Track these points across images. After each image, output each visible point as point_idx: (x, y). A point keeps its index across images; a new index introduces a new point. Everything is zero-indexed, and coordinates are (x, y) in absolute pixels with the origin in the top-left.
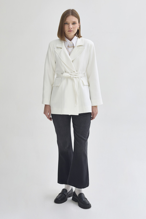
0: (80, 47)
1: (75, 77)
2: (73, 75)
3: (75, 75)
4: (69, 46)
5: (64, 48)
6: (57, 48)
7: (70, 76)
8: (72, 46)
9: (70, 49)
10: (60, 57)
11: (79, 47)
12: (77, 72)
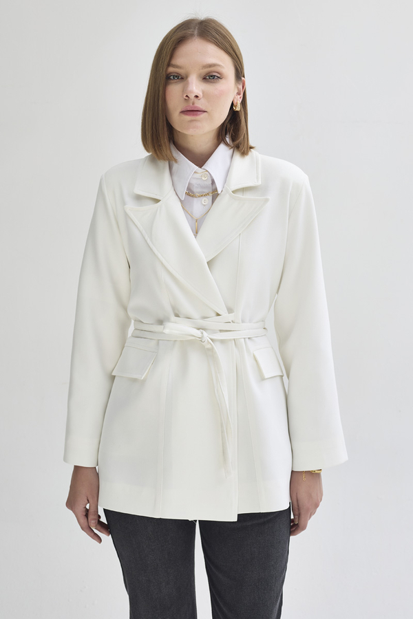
0: (248, 196)
1: (222, 341)
2: (214, 332)
3: (221, 331)
4: (196, 190)
5: (171, 202)
6: (139, 198)
7: (198, 333)
8: (206, 191)
9: (198, 205)
10: (149, 241)
11: (239, 195)
12: (231, 317)
